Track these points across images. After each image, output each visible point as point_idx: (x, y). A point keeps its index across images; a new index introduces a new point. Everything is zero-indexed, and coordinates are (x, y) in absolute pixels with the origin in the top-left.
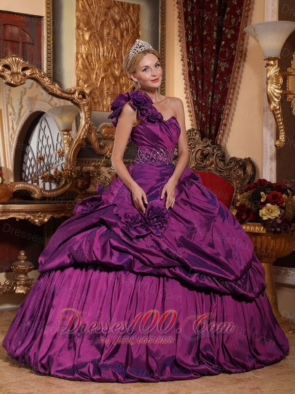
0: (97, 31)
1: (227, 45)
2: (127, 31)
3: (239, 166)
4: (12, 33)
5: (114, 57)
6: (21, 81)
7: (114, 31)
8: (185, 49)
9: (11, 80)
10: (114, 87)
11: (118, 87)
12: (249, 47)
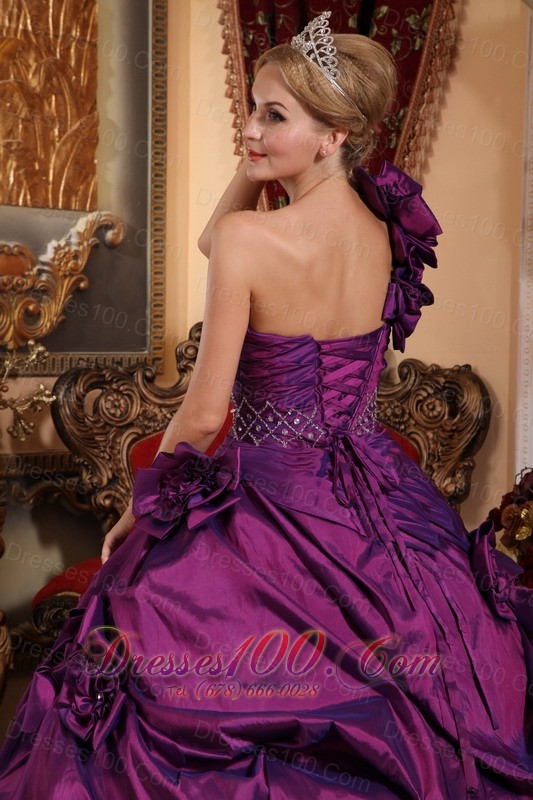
3: (435, 389)
5: (25, 31)
8: (234, 18)
10: (25, 129)
11: (38, 127)
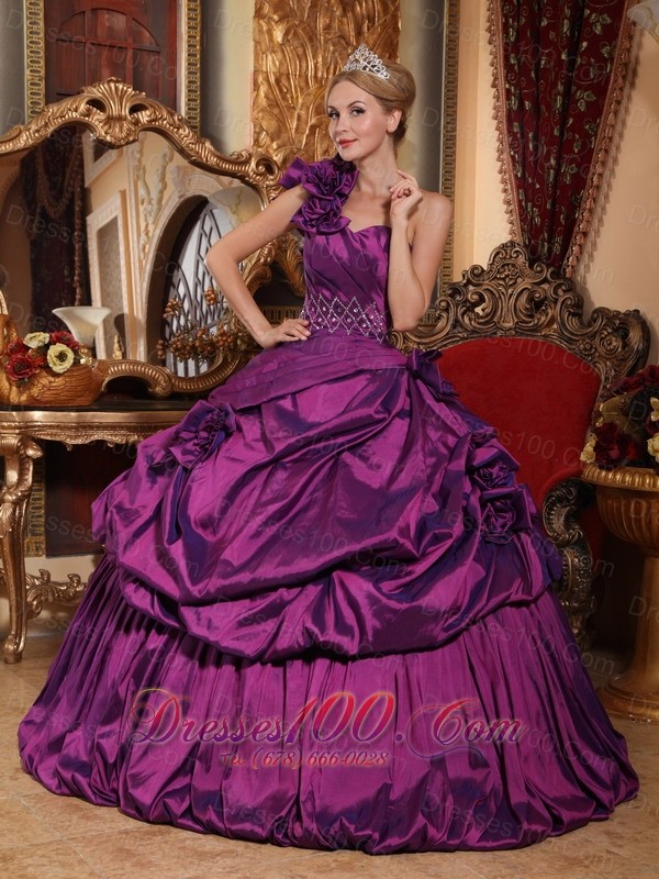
0: (302, 22)
1: (594, 51)
2: (371, 19)
3: (613, 328)
4: (111, 29)
6: (128, 135)
7: (341, 22)
8: (501, 61)
9: (106, 133)
12: (642, 55)
